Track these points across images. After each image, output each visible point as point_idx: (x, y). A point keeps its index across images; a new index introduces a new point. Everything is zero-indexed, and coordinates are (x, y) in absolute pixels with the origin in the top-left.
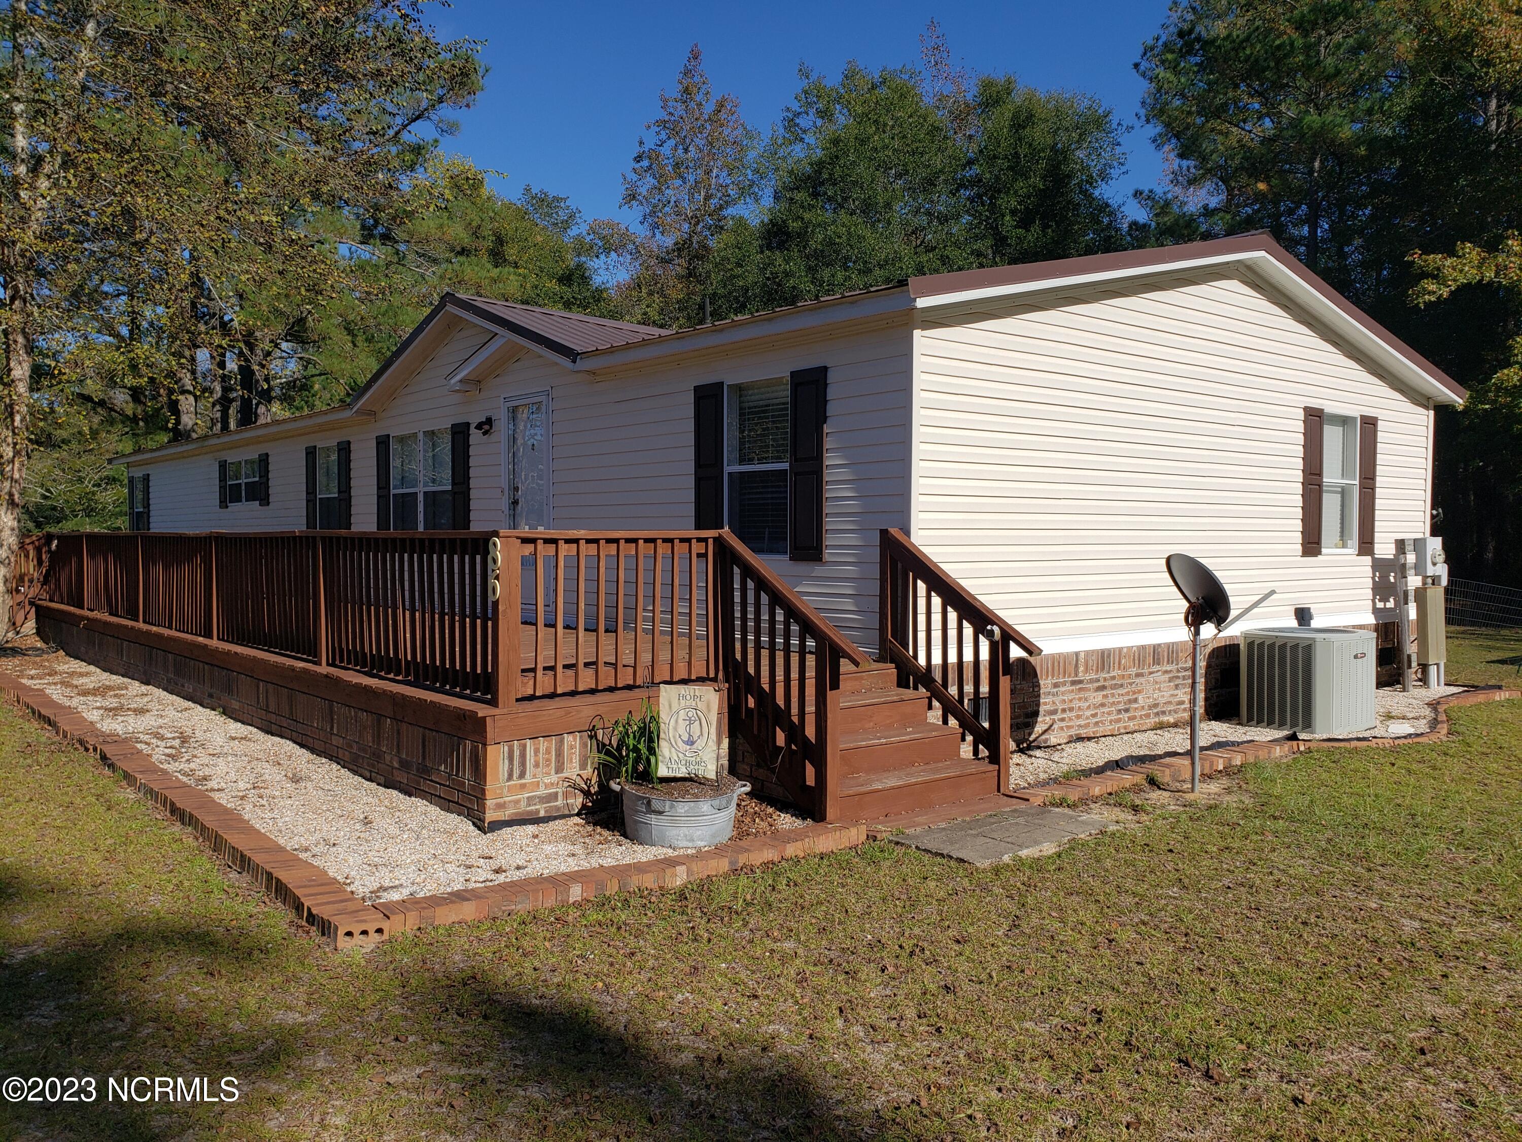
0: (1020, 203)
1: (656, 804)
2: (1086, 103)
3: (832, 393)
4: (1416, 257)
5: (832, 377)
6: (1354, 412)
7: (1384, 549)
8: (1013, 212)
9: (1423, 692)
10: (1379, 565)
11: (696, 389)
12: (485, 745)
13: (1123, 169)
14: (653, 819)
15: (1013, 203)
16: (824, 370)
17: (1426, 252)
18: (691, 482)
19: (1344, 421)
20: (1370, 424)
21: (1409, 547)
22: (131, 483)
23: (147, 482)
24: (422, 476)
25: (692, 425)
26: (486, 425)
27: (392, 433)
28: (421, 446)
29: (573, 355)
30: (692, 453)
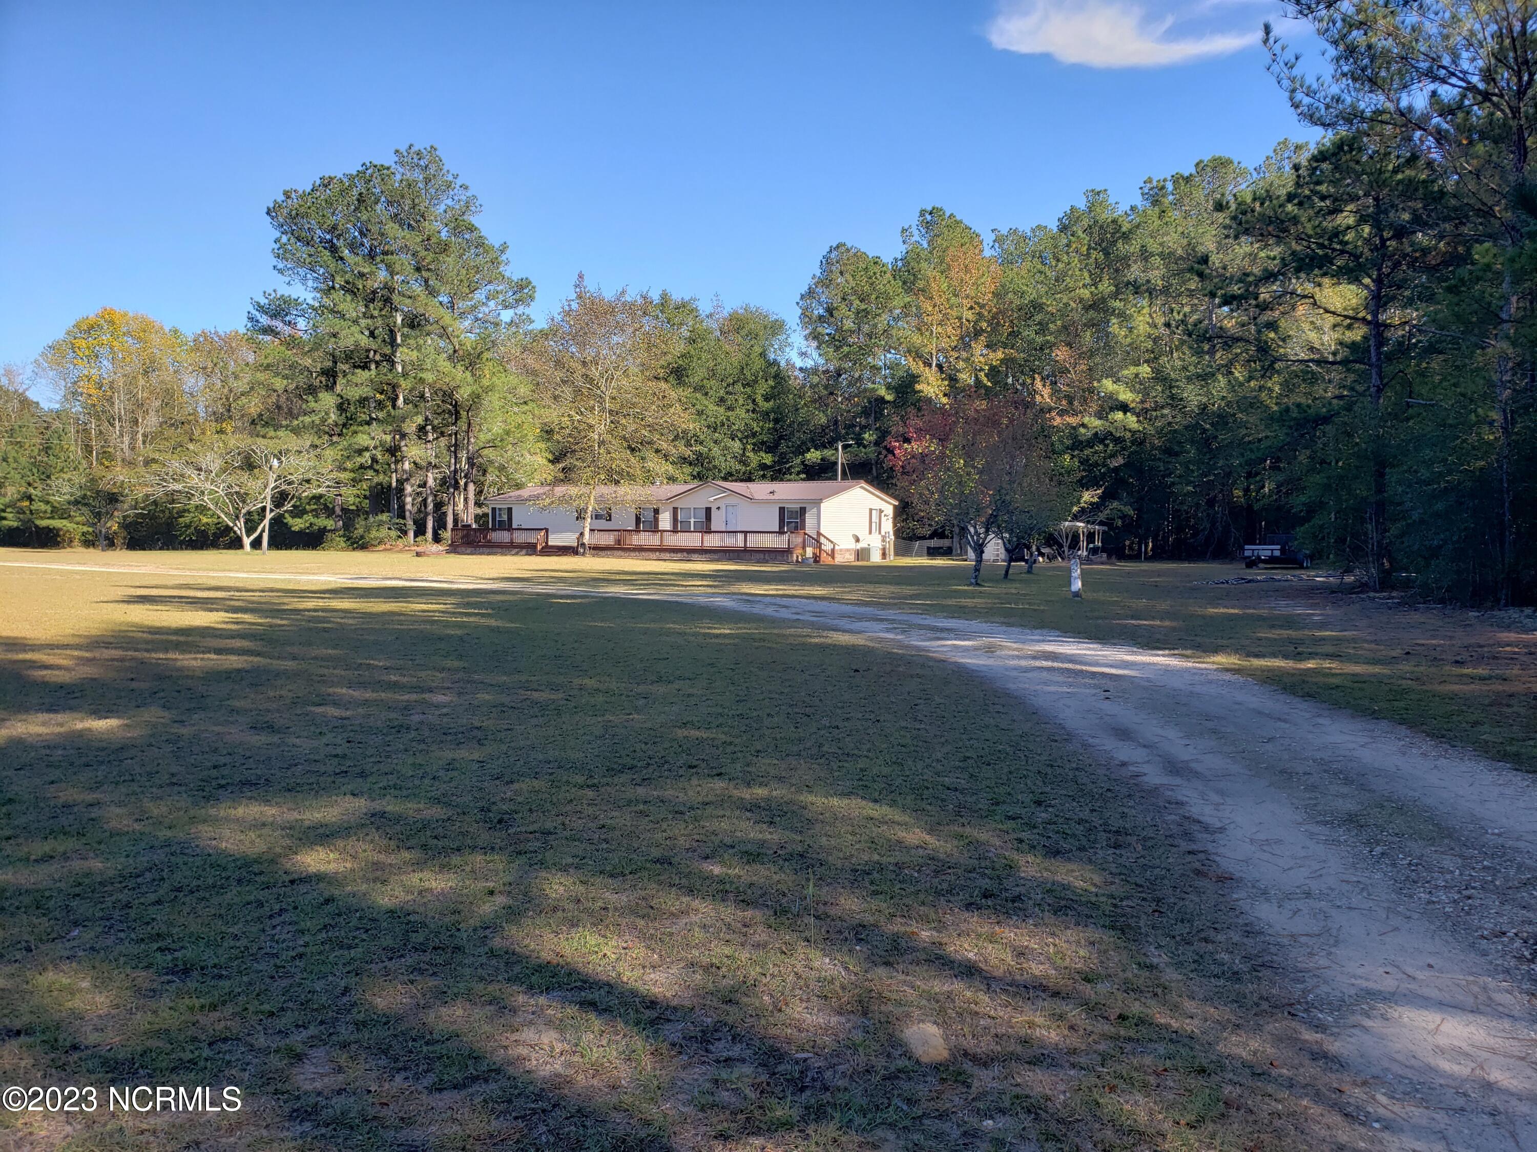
3: (807, 510)
6: (880, 507)
10: (882, 537)
11: (778, 507)
16: (805, 507)
18: (778, 522)
19: (876, 510)
20: (882, 509)
22: (494, 509)
23: (510, 510)
24: (692, 517)
25: (778, 513)
26: (718, 508)
27: (679, 507)
28: (692, 511)
29: (751, 499)
30: (778, 517)
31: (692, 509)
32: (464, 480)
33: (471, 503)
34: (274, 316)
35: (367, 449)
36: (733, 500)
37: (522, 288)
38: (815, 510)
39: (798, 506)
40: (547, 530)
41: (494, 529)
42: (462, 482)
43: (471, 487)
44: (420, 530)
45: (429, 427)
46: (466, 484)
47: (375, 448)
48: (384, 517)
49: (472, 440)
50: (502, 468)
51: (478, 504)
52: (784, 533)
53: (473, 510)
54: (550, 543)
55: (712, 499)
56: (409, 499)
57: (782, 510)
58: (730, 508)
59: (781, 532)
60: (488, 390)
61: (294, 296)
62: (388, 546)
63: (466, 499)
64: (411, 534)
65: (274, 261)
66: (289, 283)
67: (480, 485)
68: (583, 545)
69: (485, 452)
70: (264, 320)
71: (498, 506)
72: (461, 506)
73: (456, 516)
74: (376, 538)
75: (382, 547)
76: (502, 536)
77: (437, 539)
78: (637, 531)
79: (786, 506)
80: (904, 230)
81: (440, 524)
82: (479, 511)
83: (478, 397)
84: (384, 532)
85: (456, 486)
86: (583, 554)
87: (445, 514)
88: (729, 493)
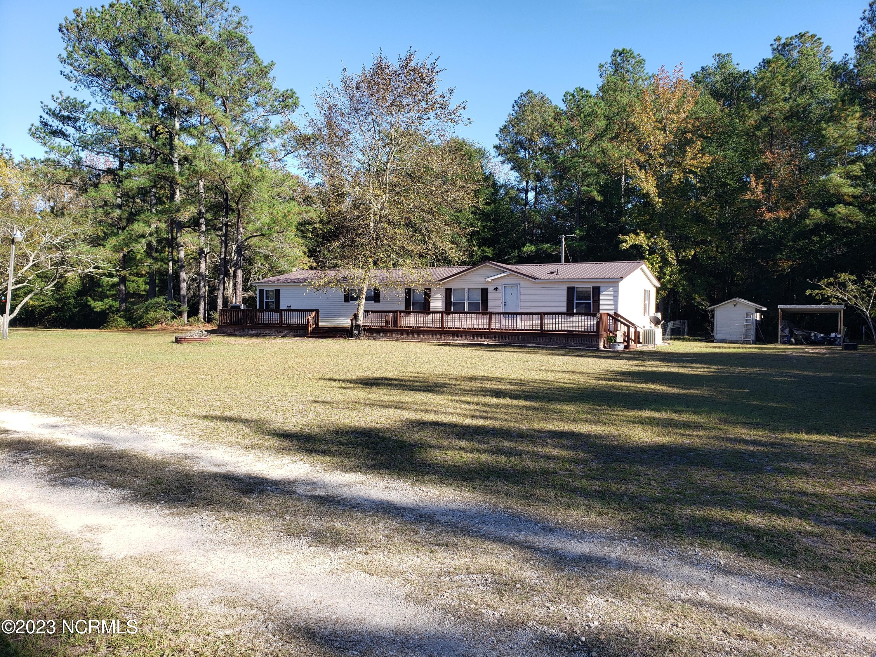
3: (601, 290)
4: (620, 236)
6: (648, 289)
7: (651, 315)
11: (567, 287)
12: (598, 339)
16: (600, 287)
17: (623, 235)
18: (566, 303)
19: (647, 291)
20: (649, 291)
22: (262, 291)
23: (277, 292)
24: (466, 298)
25: (566, 293)
26: (496, 289)
27: (453, 288)
28: (467, 291)
29: (535, 279)
30: (566, 298)
31: (467, 289)
32: (233, 269)
33: (240, 287)
34: (64, 119)
35: (143, 236)
36: (512, 281)
37: (287, 98)
38: (611, 290)
39: (590, 286)
40: (317, 311)
41: (262, 310)
42: (232, 271)
43: (240, 273)
44: (193, 312)
45: (202, 220)
46: (235, 272)
47: (151, 234)
48: (161, 299)
49: (241, 230)
50: (266, 257)
51: (246, 289)
52: (573, 314)
53: (241, 294)
54: (321, 324)
55: (489, 279)
56: (184, 285)
57: (570, 291)
58: (509, 290)
59: (569, 313)
60: (257, 181)
61: (80, 99)
62: (164, 325)
63: (235, 285)
64: (185, 315)
65: (60, 66)
66: (75, 89)
67: (247, 272)
68: (358, 326)
69: (253, 241)
70: (56, 124)
71: (265, 288)
72: (230, 290)
73: (226, 301)
74: (153, 319)
75: (157, 327)
76: (271, 318)
77: (209, 320)
78: (407, 312)
79: (576, 285)
80: (601, 66)
81: (212, 305)
82: (246, 295)
83: (248, 186)
84: (160, 313)
85: (226, 273)
86: (358, 336)
87: (216, 297)
88: (510, 272)
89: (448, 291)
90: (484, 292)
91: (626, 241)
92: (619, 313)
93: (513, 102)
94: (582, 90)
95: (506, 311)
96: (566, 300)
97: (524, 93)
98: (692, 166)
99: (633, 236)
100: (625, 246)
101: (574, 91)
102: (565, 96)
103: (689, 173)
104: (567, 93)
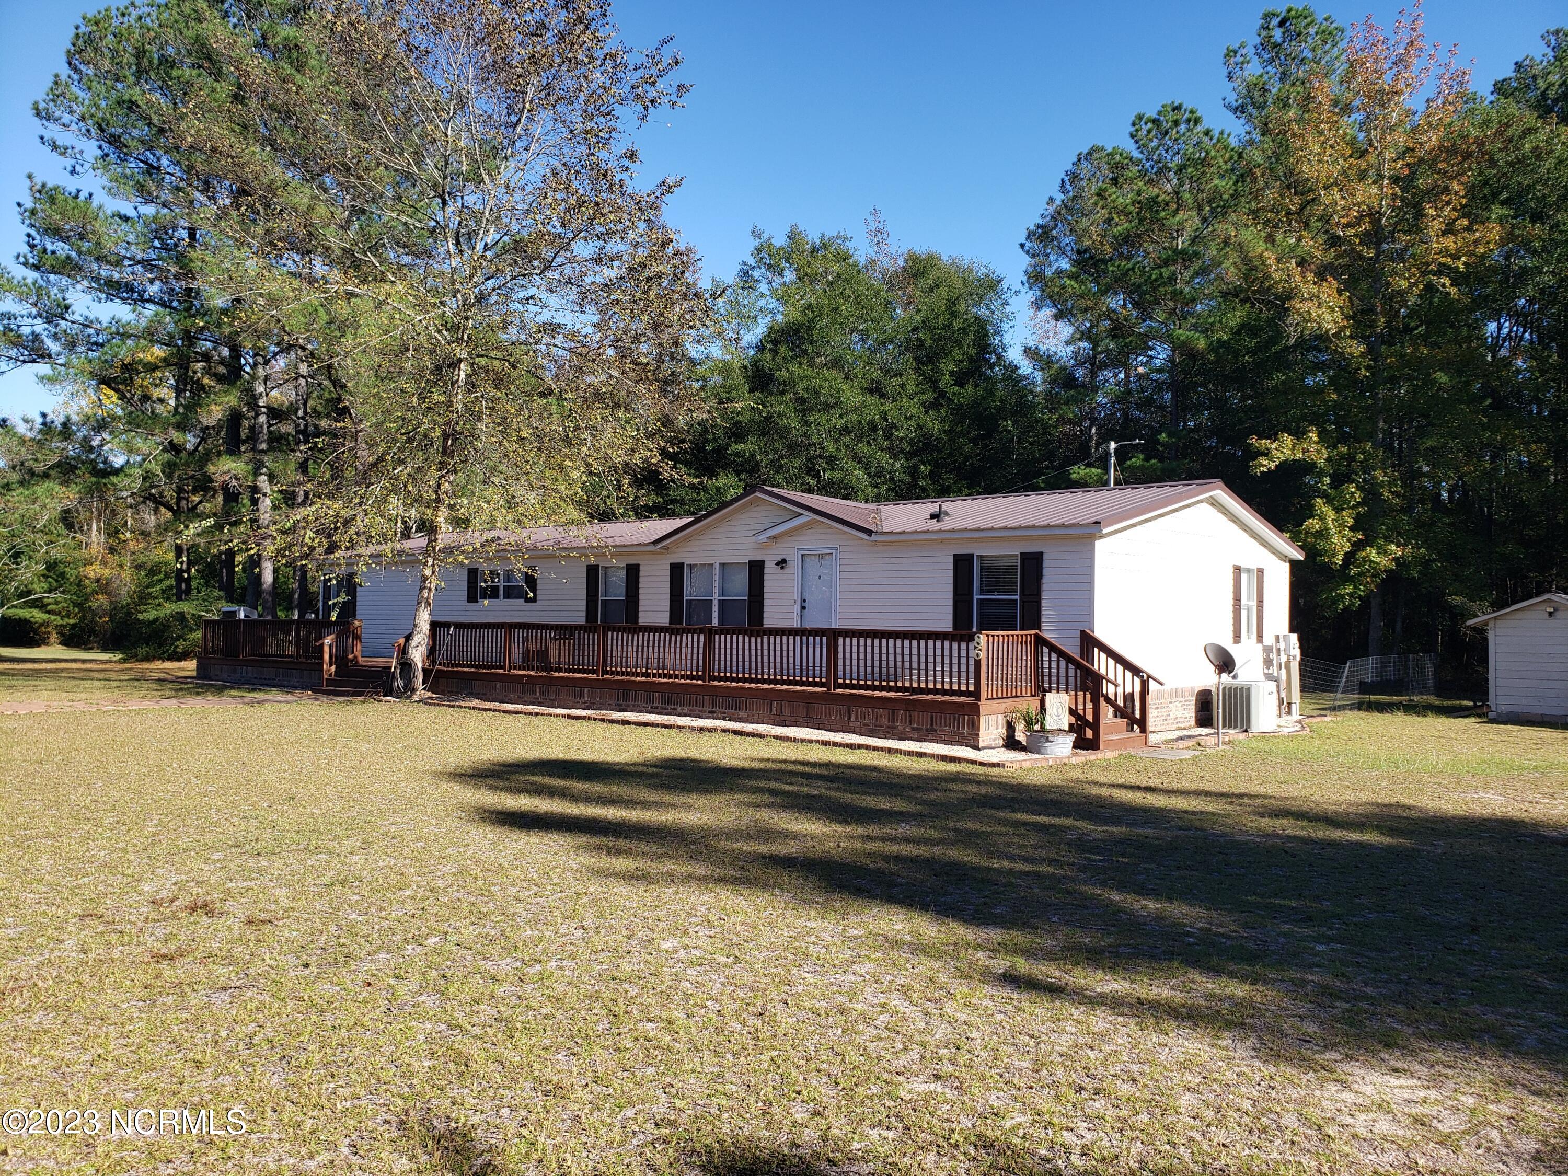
0: (956, 366)
1: (1051, 738)
2: (983, 270)
3: (1046, 564)
4: (1253, 440)
5: (1045, 557)
6: (1254, 566)
7: (1269, 640)
8: (952, 373)
9: (1289, 718)
10: (1268, 650)
11: (955, 555)
12: (979, 716)
13: (1011, 324)
14: (1048, 744)
15: (952, 367)
16: (1041, 553)
17: (1260, 438)
18: (951, 602)
19: (1248, 571)
20: (1260, 571)
21: (1281, 639)
23: (351, 579)
24: (716, 590)
25: (951, 574)
26: (782, 563)
27: (687, 562)
28: (716, 571)
29: (869, 532)
30: (951, 588)
31: (717, 566)
36: (818, 539)
38: (1073, 564)
39: (1014, 550)
55: (765, 537)
57: (962, 564)
58: (812, 567)
80: (1230, 53)
88: (808, 516)
89: (677, 570)
90: (756, 569)
91: (1267, 454)
92: (1100, 633)
93: (1063, 175)
94: (1176, 108)
95: (809, 625)
96: (950, 595)
97: (1085, 151)
98: (1445, 252)
99: (1288, 439)
100: (1265, 465)
101: (1159, 113)
102: (1134, 124)
103: (1439, 273)
104: (1140, 117)
